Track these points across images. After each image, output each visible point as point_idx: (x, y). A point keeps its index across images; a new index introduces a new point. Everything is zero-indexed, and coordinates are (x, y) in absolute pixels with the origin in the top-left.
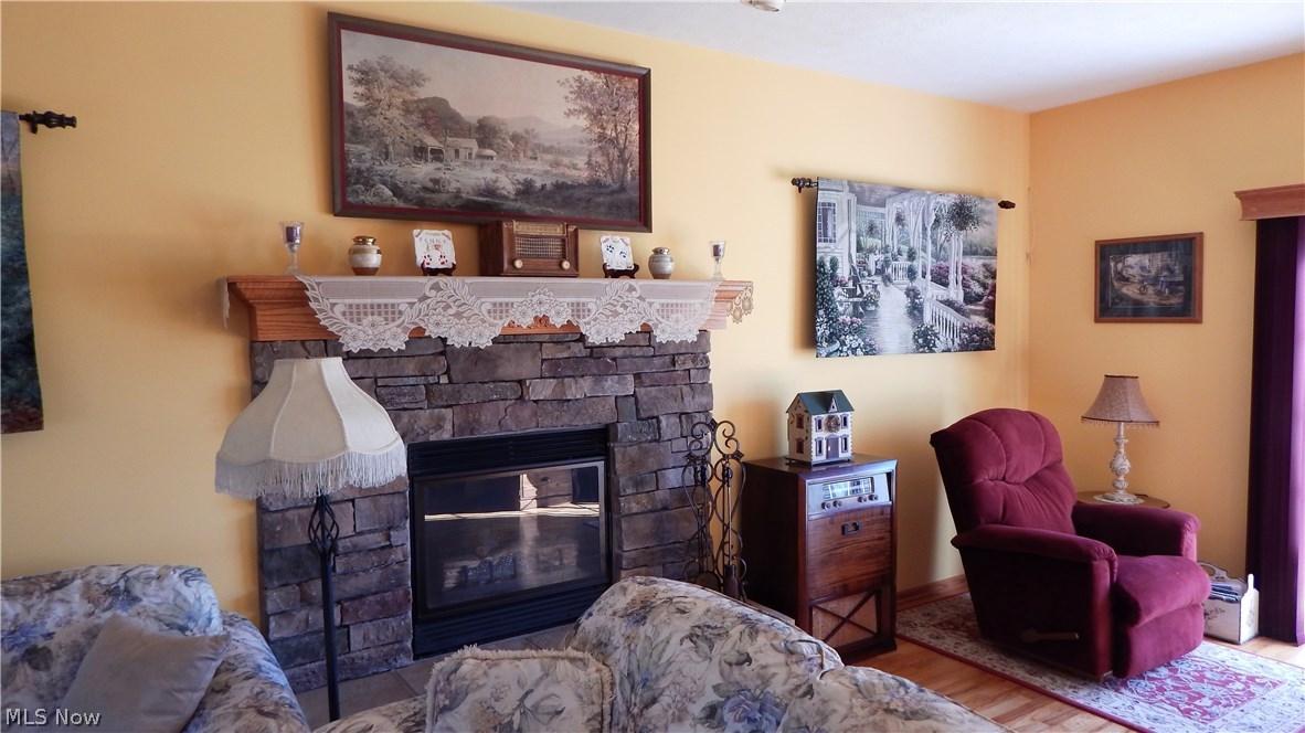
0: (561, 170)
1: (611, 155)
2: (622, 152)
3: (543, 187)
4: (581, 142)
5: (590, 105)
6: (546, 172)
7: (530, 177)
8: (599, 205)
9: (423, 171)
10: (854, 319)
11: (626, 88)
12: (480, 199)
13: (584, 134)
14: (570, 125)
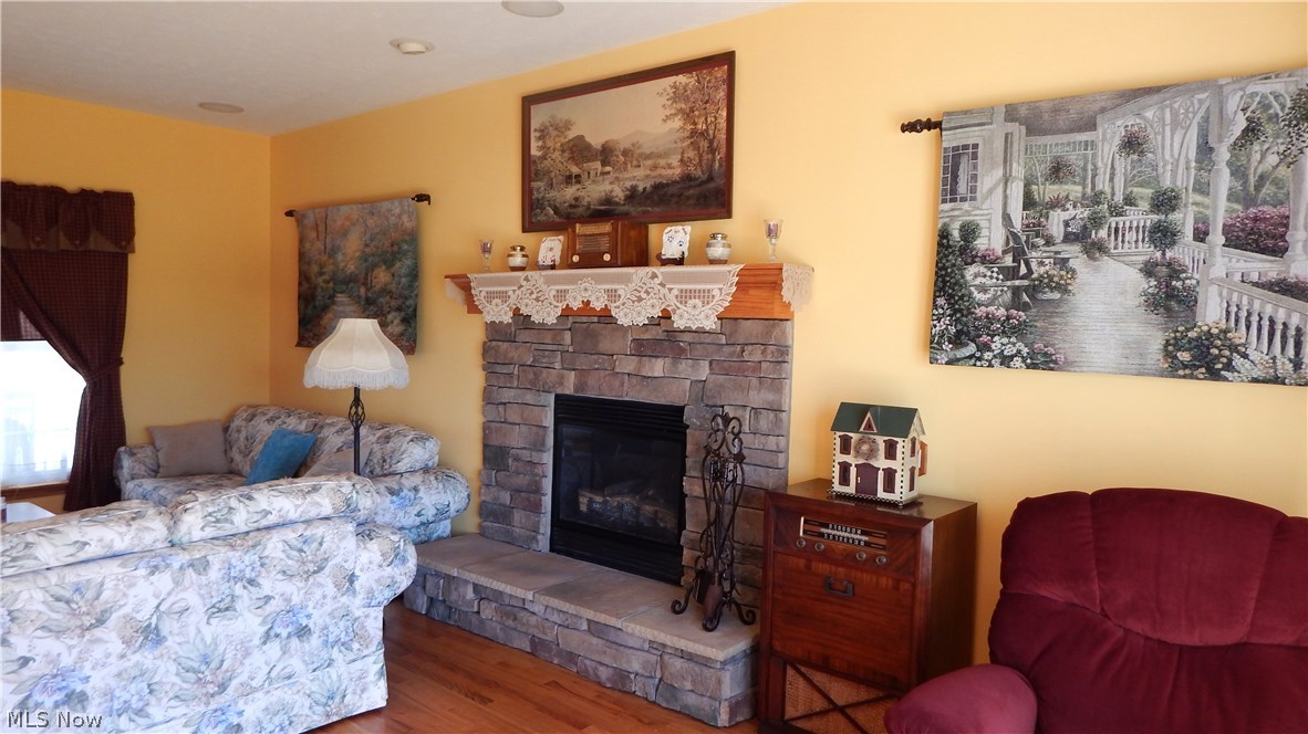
0: (659, 171)
1: (701, 149)
2: (711, 142)
3: (644, 189)
4: (676, 142)
5: (683, 106)
6: (647, 176)
7: (634, 183)
8: (688, 198)
9: (570, 192)
10: (1014, 312)
11: (716, 78)
12: (603, 208)
13: (678, 134)
14: (667, 129)
